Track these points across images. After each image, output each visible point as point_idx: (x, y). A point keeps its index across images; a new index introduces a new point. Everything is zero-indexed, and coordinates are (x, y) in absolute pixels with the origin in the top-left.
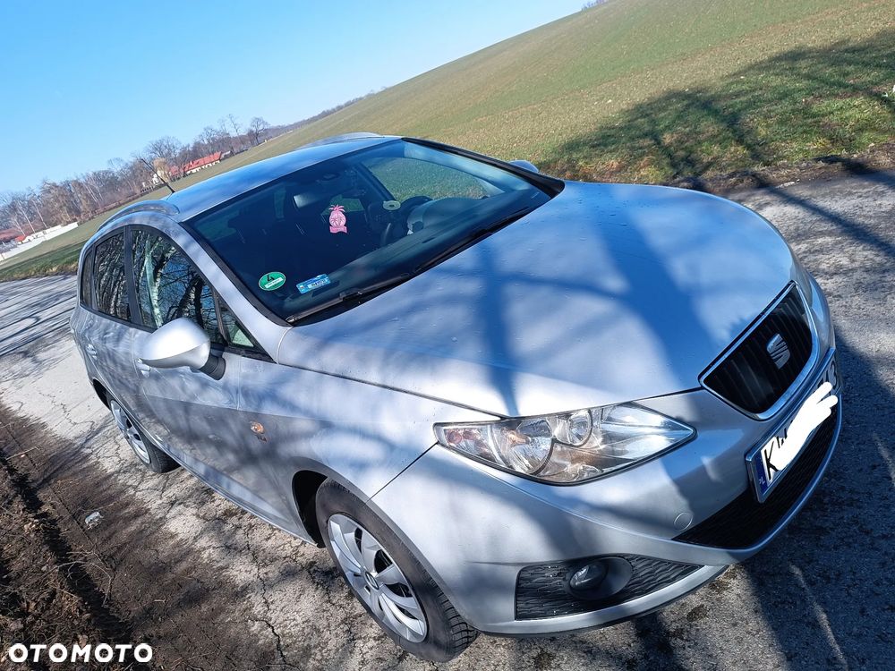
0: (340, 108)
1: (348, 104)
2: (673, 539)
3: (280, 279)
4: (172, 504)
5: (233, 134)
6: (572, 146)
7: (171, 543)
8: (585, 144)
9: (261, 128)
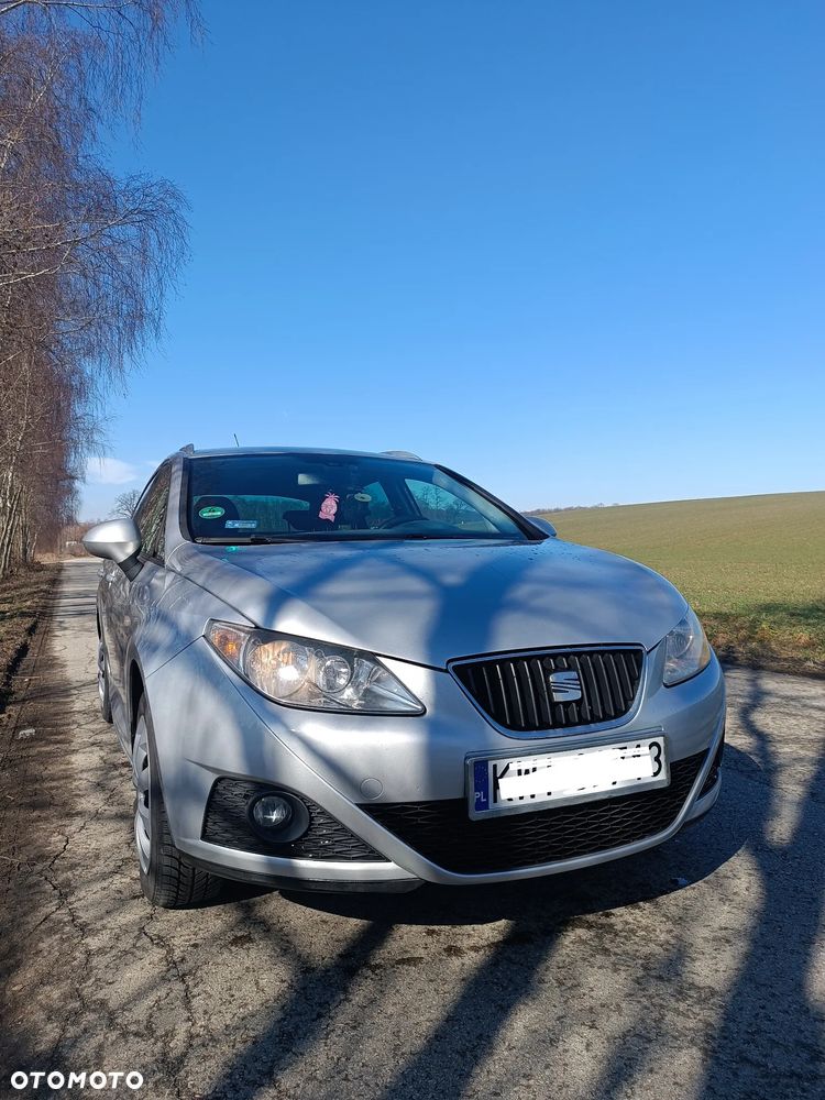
0: (557, 510)
1: (566, 510)
2: (357, 805)
3: (219, 513)
4: (93, 744)
5: (433, 506)
6: (769, 608)
7: (63, 767)
8: (785, 610)
9: (463, 508)
